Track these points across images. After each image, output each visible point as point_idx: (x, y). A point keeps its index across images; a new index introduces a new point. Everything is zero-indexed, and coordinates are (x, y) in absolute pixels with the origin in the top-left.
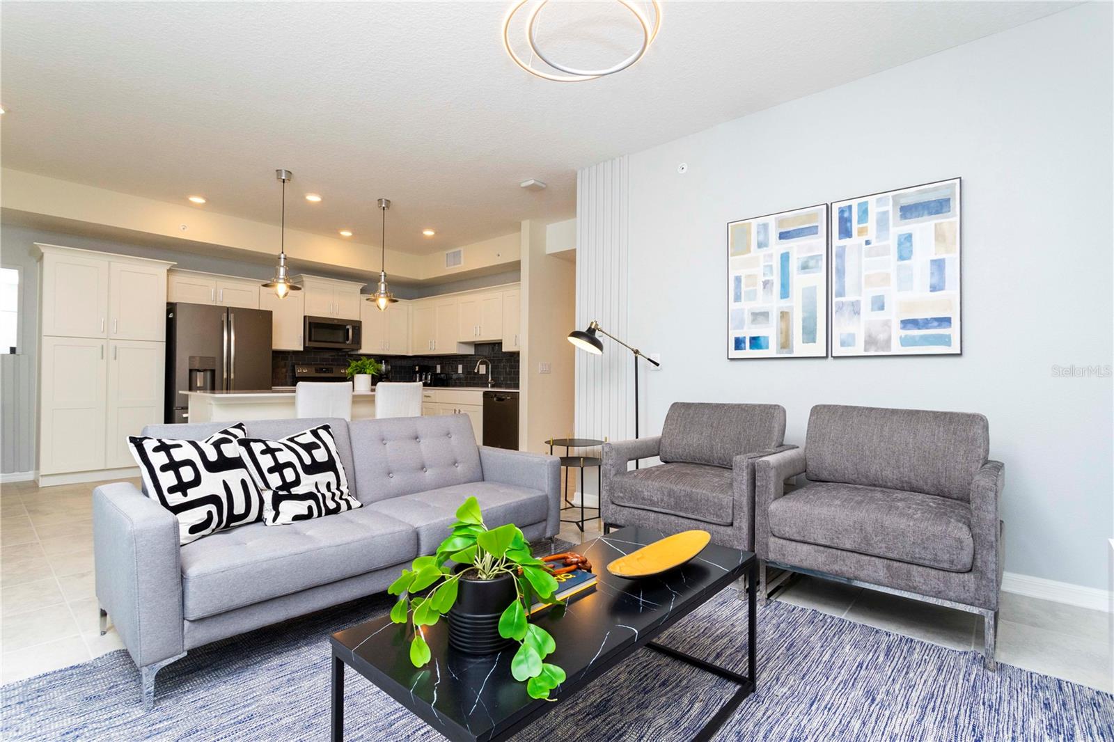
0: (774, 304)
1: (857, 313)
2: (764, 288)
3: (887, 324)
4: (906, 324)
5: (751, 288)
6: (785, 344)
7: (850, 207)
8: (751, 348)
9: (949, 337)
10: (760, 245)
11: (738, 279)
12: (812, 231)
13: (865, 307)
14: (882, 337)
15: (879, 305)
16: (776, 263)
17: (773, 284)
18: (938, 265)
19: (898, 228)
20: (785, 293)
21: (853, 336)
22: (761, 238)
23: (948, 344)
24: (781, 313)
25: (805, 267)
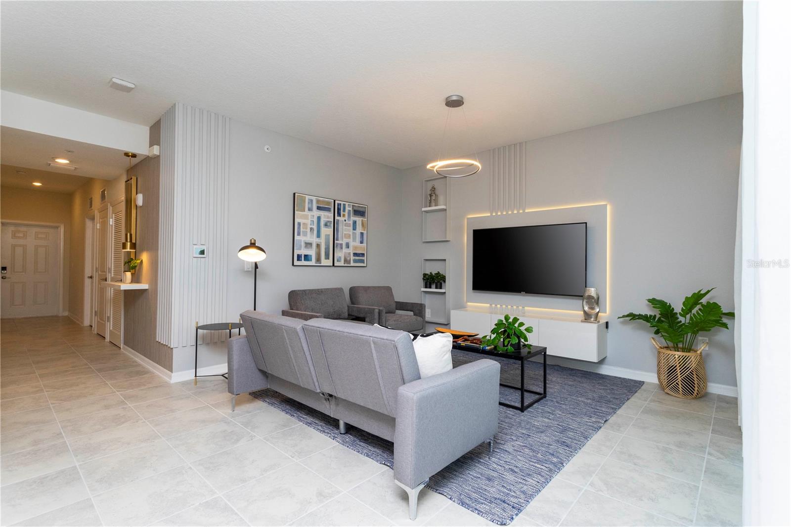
0: (314, 240)
1: (342, 248)
2: (311, 231)
3: (349, 254)
4: (355, 254)
5: (305, 230)
6: (318, 260)
7: (341, 204)
8: (304, 260)
9: (364, 260)
10: (310, 209)
11: (299, 224)
12: (328, 210)
13: (344, 246)
14: (348, 259)
15: (348, 246)
16: (315, 220)
17: (314, 230)
18: (362, 234)
19: (353, 218)
20: (319, 236)
21: (340, 257)
22: (310, 206)
23: (364, 263)
24: (317, 244)
25: (326, 225)
